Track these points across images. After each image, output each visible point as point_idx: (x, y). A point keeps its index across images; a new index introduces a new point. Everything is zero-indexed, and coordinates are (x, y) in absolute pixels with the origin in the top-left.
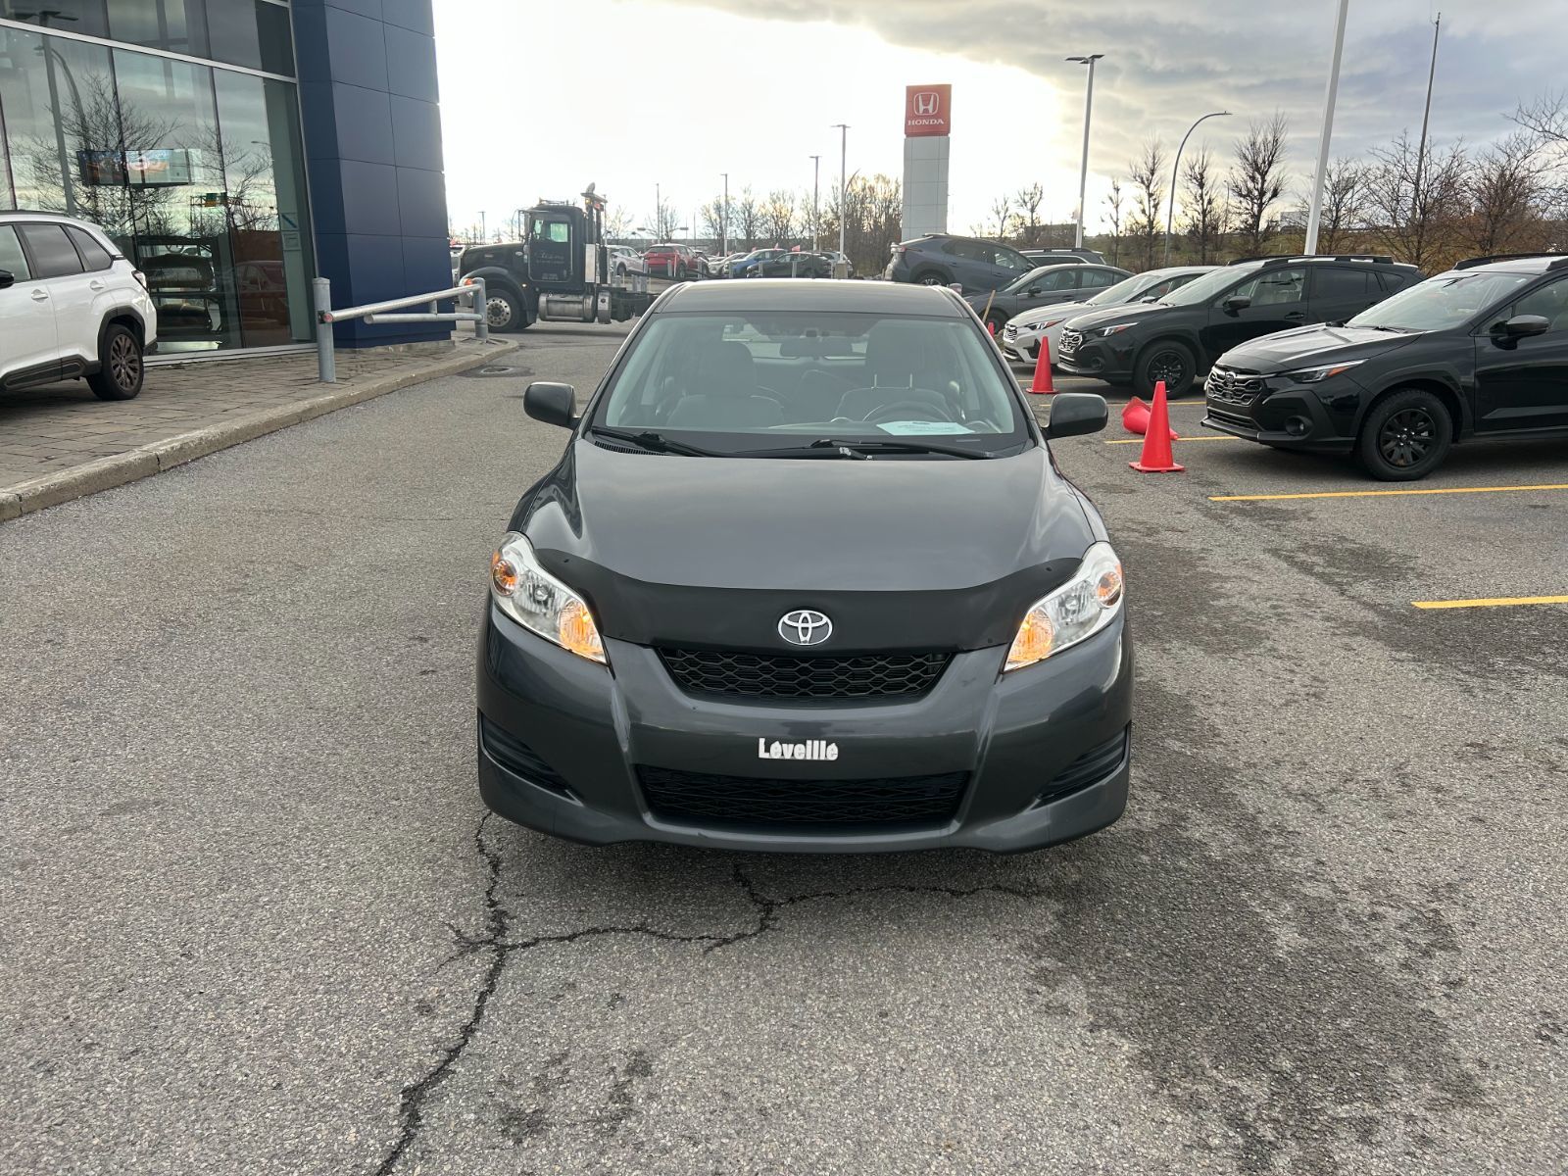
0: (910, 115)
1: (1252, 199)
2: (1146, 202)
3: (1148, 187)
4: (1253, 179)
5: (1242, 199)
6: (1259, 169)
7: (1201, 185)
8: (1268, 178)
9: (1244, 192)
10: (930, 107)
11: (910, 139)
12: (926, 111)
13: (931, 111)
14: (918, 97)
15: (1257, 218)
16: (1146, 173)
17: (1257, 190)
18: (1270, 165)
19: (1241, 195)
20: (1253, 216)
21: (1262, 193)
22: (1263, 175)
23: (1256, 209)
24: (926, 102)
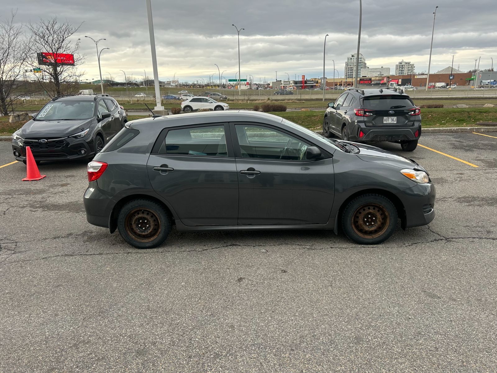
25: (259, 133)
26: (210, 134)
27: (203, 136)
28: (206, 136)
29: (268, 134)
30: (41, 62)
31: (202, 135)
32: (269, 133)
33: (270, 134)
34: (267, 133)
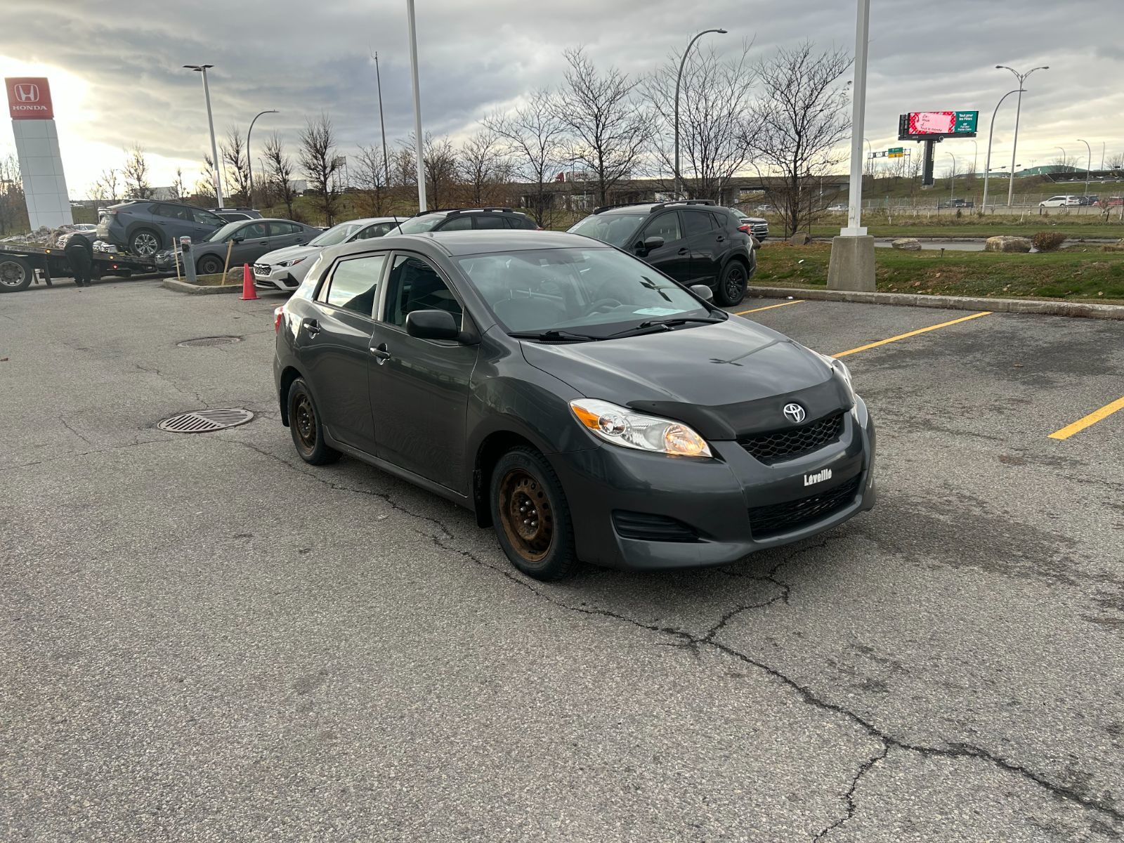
0: (13, 102)
1: (318, 172)
2: (237, 174)
3: (236, 163)
4: (316, 158)
5: (311, 171)
6: (319, 152)
7: (279, 162)
8: (326, 157)
9: (313, 167)
10: (32, 95)
11: (15, 121)
12: (28, 98)
13: (33, 99)
14: (18, 87)
15: (324, 183)
16: (233, 153)
17: (321, 165)
18: (326, 149)
19: (310, 168)
20: (321, 182)
21: (325, 167)
22: (323, 155)
23: (322, 179)
24: (27, 91)
25: (1077, 305)
26: (935, 300)
27: (918, 302)
28: (923, 302)
29: (1105, 311)
30: (904, 134)
31: (916, 299)
32: (1111, 309)
33: (1112, 311)
34: (1105, 307)
